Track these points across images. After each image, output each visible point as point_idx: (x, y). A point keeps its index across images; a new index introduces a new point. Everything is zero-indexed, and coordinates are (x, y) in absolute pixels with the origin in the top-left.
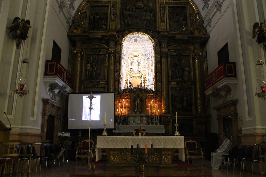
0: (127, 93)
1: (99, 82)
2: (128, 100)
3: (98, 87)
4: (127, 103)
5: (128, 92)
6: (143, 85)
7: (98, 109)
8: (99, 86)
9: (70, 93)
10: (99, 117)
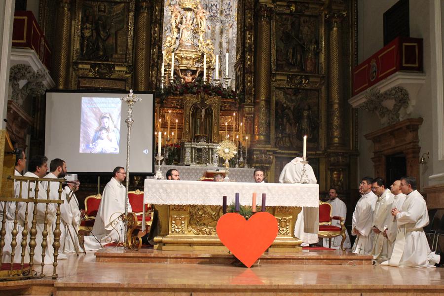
0: (176, 95)
1: (114, 67)
2: (178, 111)
3: (110, 79)
4: (177, 117)
5: (178, 93)
6: (205, 78)
7: (115, 127)
8: (111, 77)
9: (49, 89)
10: (117, 147)
